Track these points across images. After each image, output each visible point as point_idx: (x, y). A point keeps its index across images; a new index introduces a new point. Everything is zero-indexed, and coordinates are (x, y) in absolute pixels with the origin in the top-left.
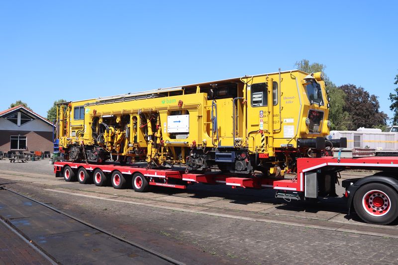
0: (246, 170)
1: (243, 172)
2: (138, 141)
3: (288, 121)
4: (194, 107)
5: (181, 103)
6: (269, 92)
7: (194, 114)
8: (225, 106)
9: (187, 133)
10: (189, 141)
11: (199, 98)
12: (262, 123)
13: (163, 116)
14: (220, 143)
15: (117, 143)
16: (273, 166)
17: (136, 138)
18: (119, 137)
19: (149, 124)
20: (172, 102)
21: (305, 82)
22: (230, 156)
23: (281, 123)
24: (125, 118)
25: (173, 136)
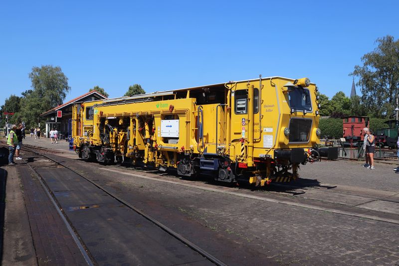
0: (228, 178)
1: (226, 181)
2: (137, 144)
3: (267, 130)
4: (183, 113)
5: (172, 108)
6: (249, 99)
7: (183, 119)
8: (210, 111)
9: (177, 138)
10: (179, 146)
11: (187, 103)
12: (243, 131)
13: (157, 120)
14: (205, 150)
15: (121, 144)
16: (253, 175)
17: (135, 140)
18: (122, 137)
19: (147, 127)
21: (286, 89)
22: (212, 164)
23: (261, 132)
24: (127, 119)
25: (166, 140)
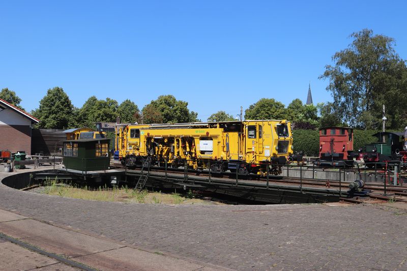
0: (245, 173)
2: (180, 155)
3: (267, 147)
4: (216, 137)
5: (208, 133)
6: (257, 131)
7: (215, 141)
8: (234, 136)
9: (212, 151)
10: (213, 156)
11: (218, 131)
12: (253, 148)
13: (197, 141)
14: (230, 158)
15: (165, 155)
16: (259, 171)
17: (178, 152)
18: (166, 151)
19: (187, 145)
20: (203, 132)
21: (276, 126)
22: (235, 165)
23: (263, 148)
24: (171, 139)
25: (202, 152)
